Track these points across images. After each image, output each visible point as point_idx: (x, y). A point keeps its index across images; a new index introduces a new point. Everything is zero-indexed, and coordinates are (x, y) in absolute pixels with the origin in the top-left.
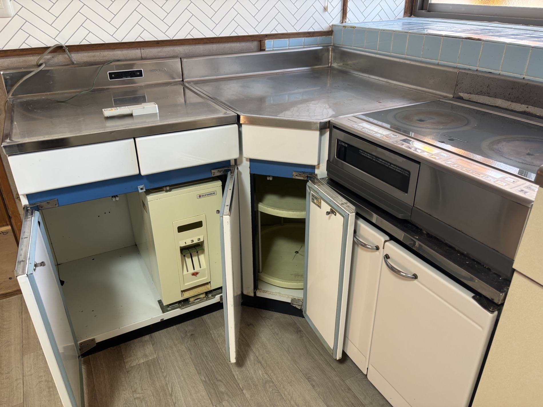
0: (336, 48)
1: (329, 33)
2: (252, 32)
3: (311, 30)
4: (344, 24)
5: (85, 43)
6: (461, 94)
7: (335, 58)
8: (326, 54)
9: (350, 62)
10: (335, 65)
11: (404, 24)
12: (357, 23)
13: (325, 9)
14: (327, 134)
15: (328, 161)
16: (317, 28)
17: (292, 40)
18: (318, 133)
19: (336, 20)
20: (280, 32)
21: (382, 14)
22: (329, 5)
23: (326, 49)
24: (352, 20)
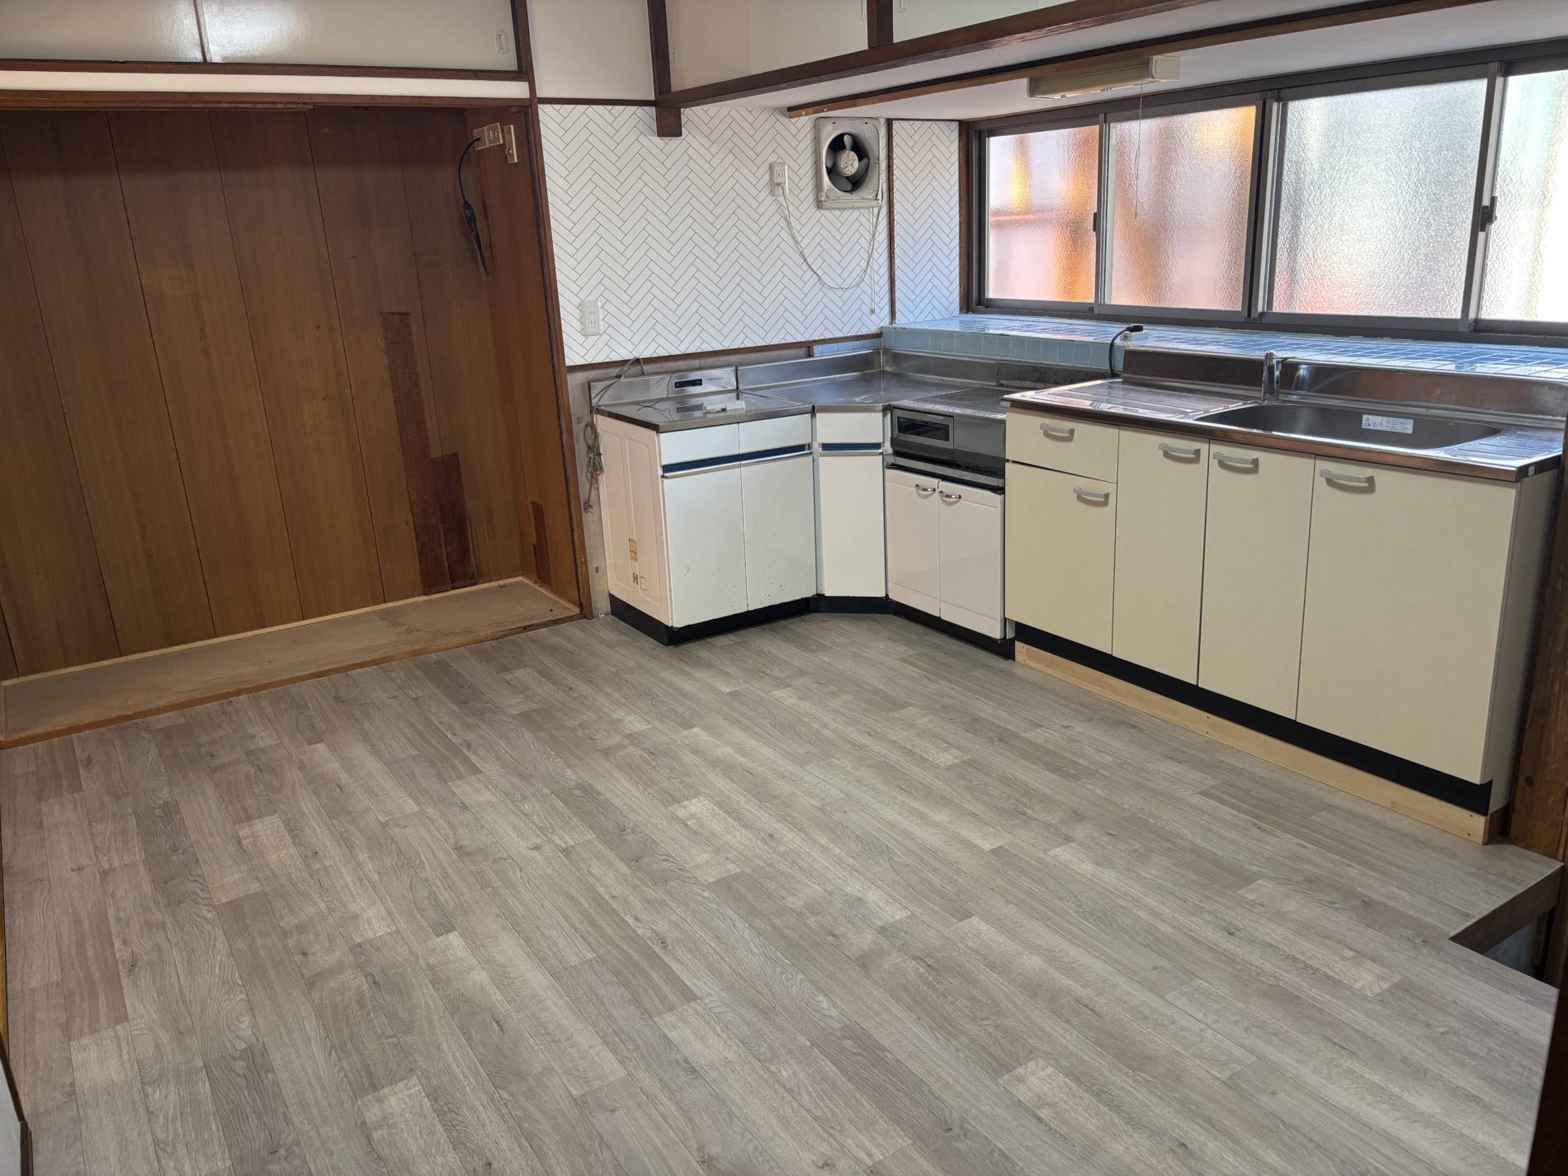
0: (886, 351)
1: (878, 335)
2: (801, 339)
3: (859, 333)
4: (894, 325)
5: (655, 355)
6: (1002, 382)
7: (887, 362)
8: (877, 357)
9: (904, 365)
10: (888, 369)
11: (961, 322)
12: (906, 324)
13: (873, 311)
14: (889, 416)
15: (892, 438)
16: (865, 331)
17: (841, 345)
18: (881, 414)
19: (886, 322)
20: (827, 337)
21: (934, 312)
22: (876, 307)
23: (877, 352)
24: (902, 321)
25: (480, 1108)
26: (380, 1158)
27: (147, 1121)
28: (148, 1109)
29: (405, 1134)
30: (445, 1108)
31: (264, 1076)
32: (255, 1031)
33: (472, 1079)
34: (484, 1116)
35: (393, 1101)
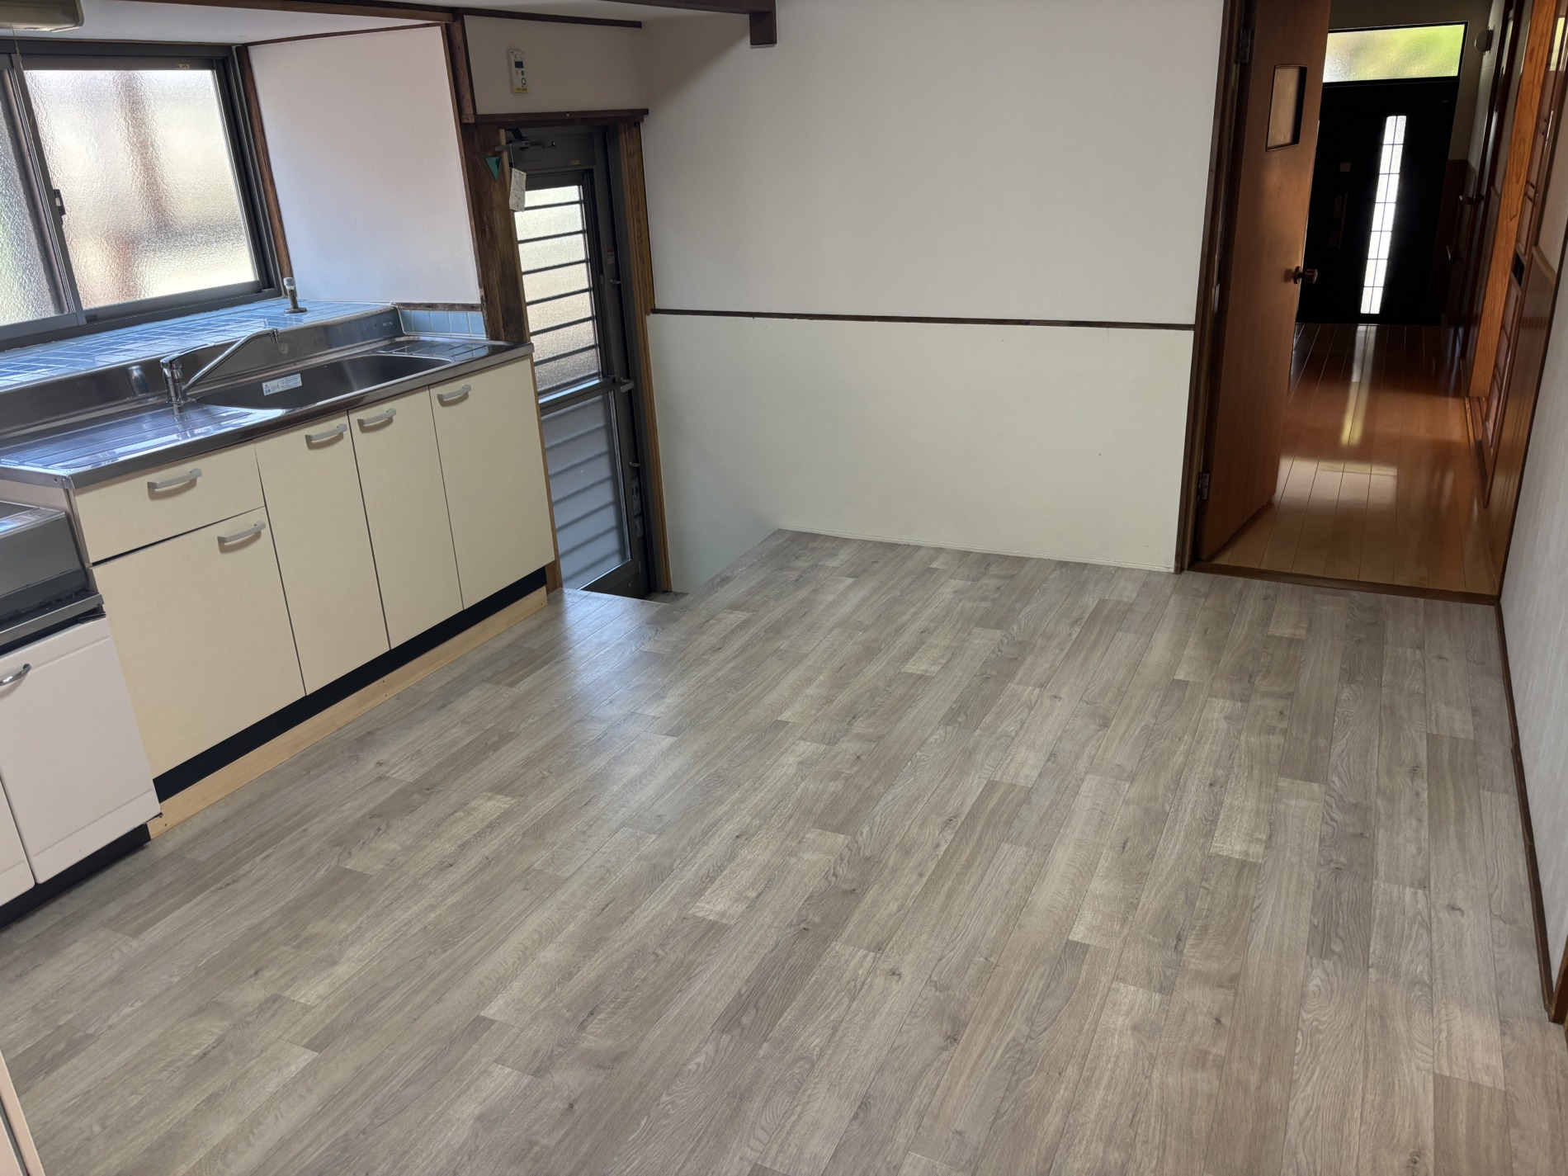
25: (1188, 810)
26: (1271, 824)
27: (1434, 952)
28: (1431, 960)
29: (1245, 826)
30: (1209, 823)
31: (1320, 924)
32: (1310, 969)
33: (1178, 827)
34: (1191, 806)
35: (1238, 848)
